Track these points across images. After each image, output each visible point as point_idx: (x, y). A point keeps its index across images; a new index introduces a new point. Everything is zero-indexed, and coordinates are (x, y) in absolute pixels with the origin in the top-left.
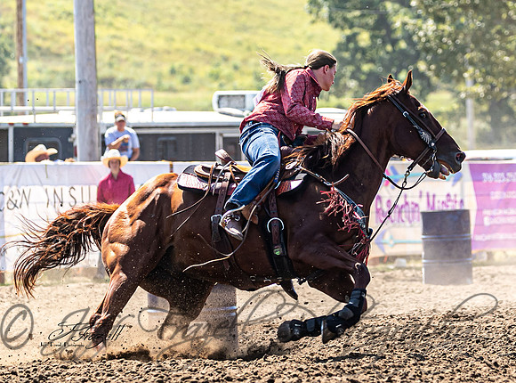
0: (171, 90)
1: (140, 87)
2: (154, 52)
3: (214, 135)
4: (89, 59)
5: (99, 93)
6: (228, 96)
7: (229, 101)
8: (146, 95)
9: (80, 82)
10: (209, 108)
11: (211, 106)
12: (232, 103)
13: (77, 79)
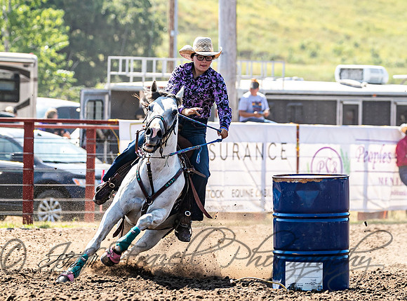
0: (301, 62)
1: (273, 59)
2: (287, 30)
3: (335, 102)
4: (230, 35)
5: (238, 63)
6: (349, 69)
7: (349, 74)
8: (278, 66)
10: (332, 79)
11: (334, 77)
12: (352, 75)
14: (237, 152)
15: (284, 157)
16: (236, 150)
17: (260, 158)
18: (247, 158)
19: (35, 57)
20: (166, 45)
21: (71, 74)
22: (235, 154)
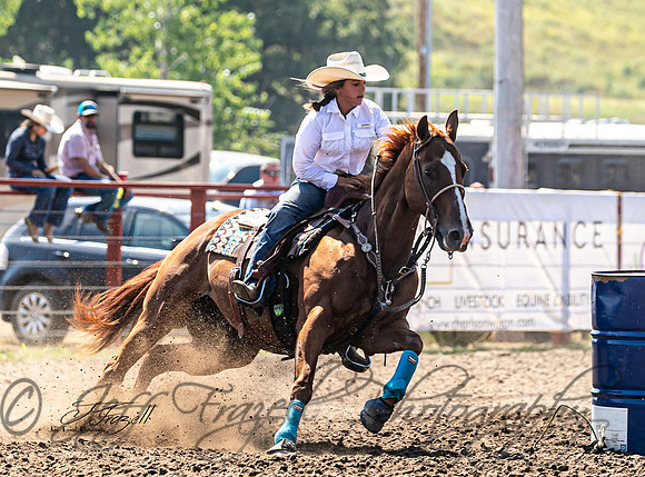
0: (624, 96)
1: (581, 91)
2: (603, 45)
4: (513, 52)
5: (527, 97)
8: (589, 102)
9: (501, 82)
13: (497, 78)
14: (524, 237)
15: (598, 243)
16: (522, 233)
17: (560, 246)
18: (540, 246)
19: (208, 87)
20: (414, 69)
21: (264, 114)
22: (522, 240)
